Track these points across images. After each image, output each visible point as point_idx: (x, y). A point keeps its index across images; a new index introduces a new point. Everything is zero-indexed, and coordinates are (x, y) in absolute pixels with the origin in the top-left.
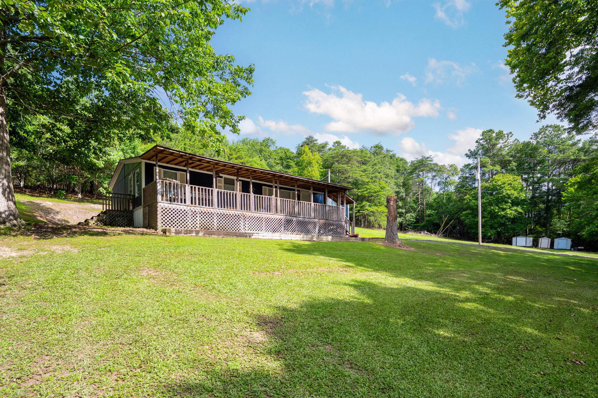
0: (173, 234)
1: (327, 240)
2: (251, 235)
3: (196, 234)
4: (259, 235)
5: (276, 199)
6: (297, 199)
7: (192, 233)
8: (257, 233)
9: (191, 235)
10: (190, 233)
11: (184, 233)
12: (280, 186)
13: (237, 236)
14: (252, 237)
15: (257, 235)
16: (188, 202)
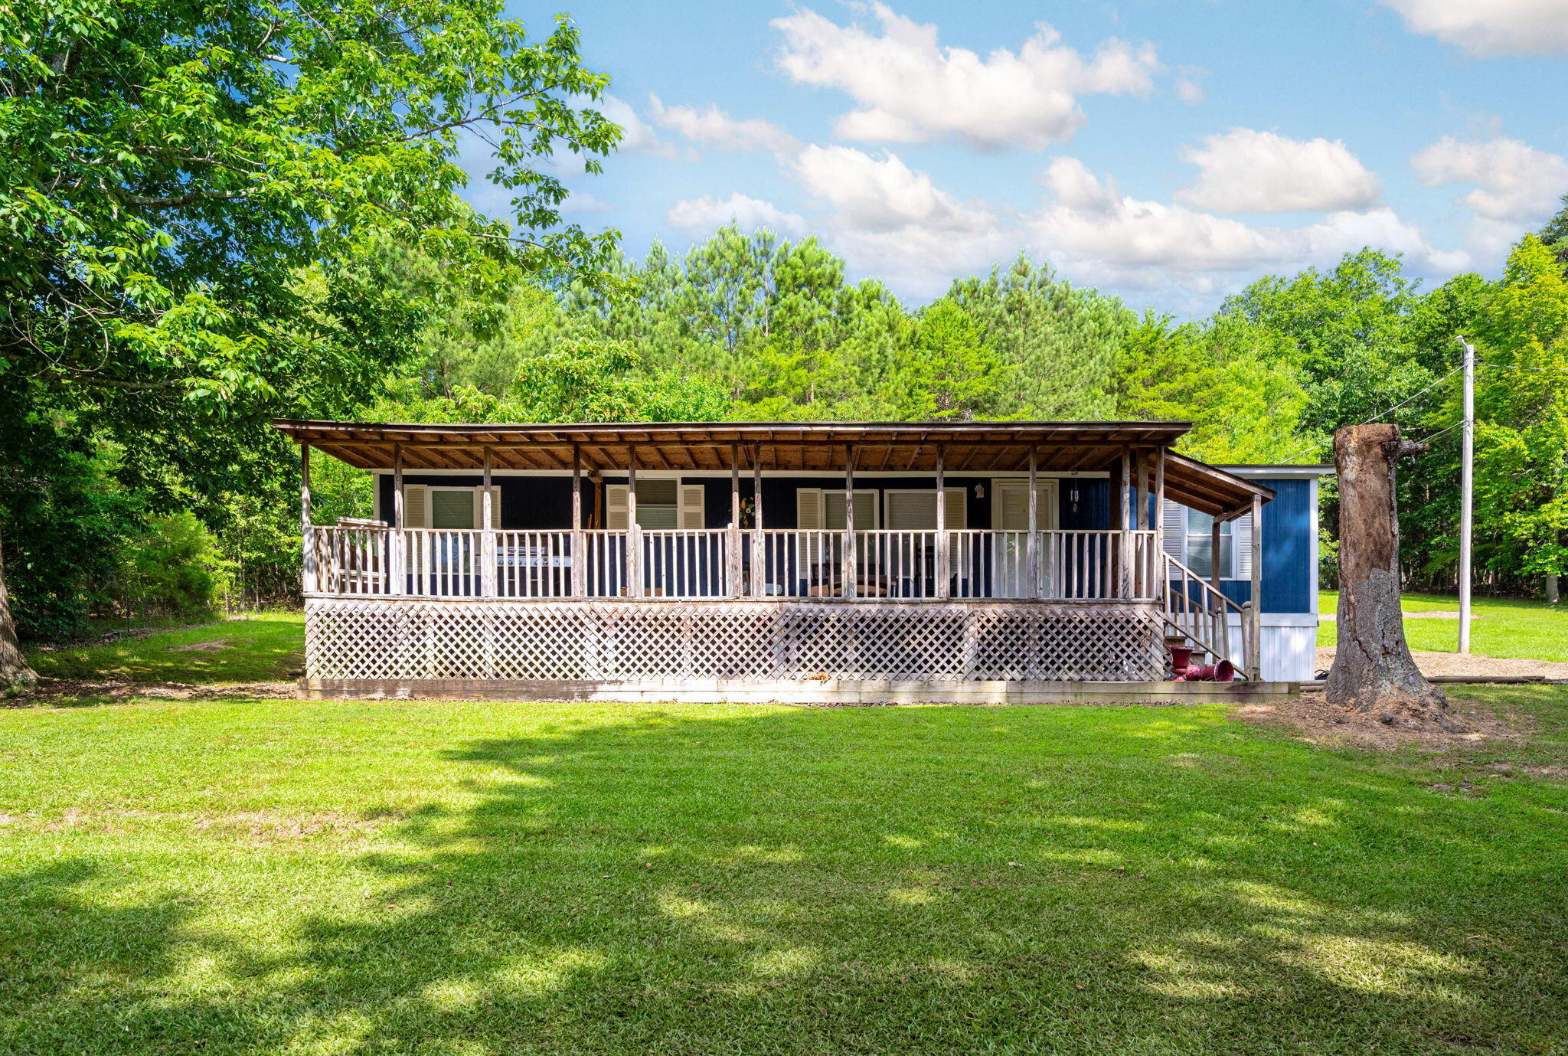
0: (317, 696)
1: (980, 698)
2: (590, 688)
3: (387, 692)
4: (624, 687)
5: (746, 538)
6: (850, 524)
7: (374, 691)
8: (611, 682)
9: (371, 696)
10: (368, 692)
11: (350, 693)
12: (857, 474)
13: (533, 696)
14: (593, 697)
15: (613, 687)
16: (398, 586)
